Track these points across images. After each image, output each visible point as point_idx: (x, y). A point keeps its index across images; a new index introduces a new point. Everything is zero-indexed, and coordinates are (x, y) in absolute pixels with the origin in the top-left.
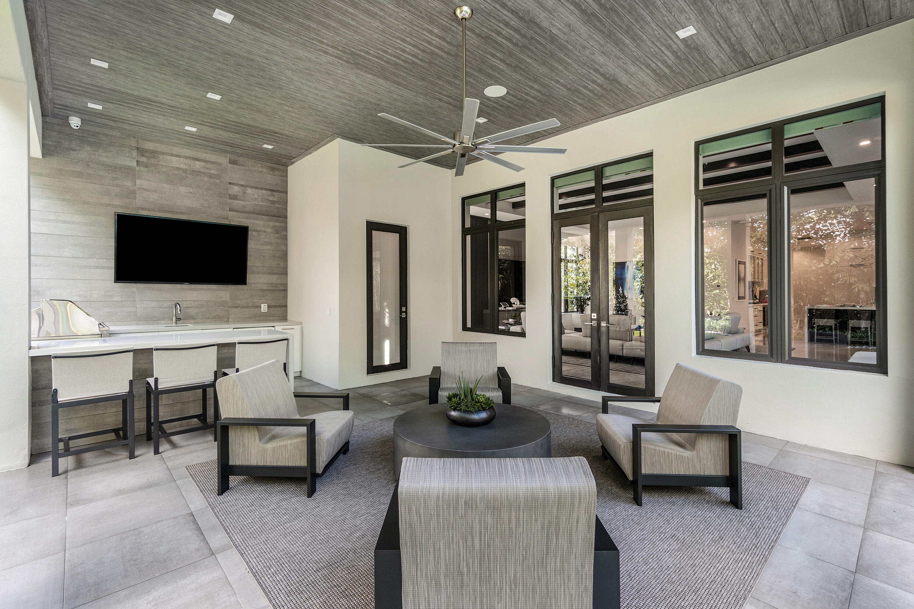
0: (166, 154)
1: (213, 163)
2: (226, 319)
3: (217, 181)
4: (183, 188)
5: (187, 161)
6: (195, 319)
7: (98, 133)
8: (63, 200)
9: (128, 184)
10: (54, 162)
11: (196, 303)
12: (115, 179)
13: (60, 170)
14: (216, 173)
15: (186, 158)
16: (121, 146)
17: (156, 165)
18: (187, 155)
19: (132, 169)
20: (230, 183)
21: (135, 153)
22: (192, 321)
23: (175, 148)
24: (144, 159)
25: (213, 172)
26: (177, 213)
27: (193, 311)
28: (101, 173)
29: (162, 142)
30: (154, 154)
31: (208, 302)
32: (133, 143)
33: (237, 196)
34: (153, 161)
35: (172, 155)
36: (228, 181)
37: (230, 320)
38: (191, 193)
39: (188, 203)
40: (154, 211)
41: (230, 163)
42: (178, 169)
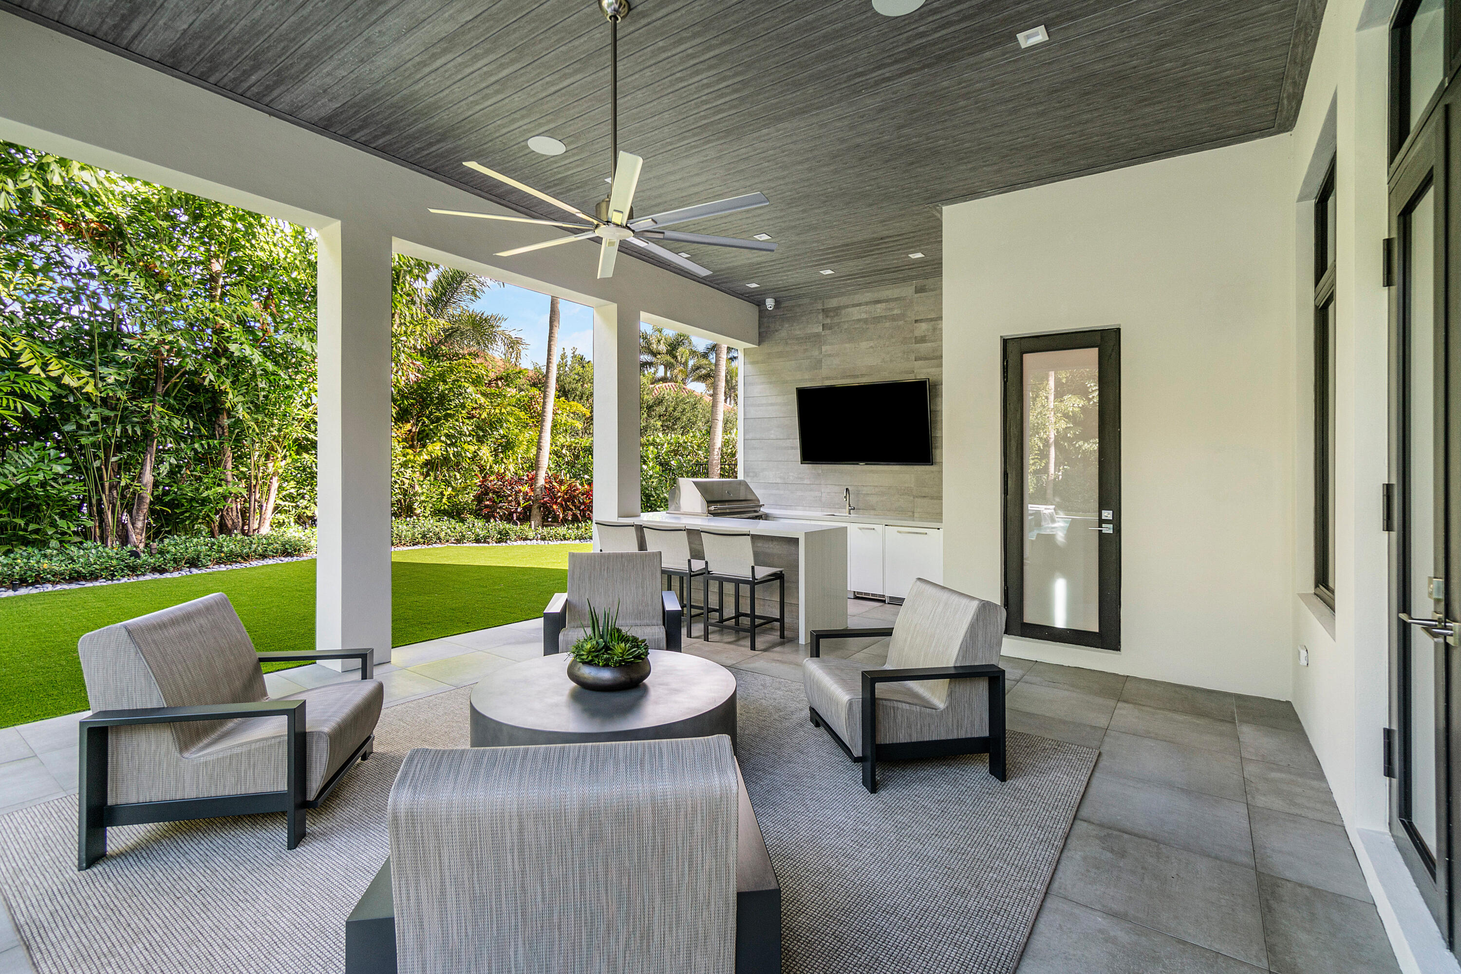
0: (847, 307)
1: (896, 299)
2: (911, 514)
3: (901, 323)
4: (864, 343)
5: (867, 308)
6: (874, 509)
7: (793, 306)
8: (771, 383)
9: (816, 353)
10: (766, 347)
11: (877, 490)
12: (806, 350)
13: (769, 354)
14: (899, 312)
15: (867, 304)
16: (811, 312)
17: (838, 324)
18: (868, 300)
19: (818, 335)
20: (916, 321)
21: (821, 317)
22: (872, 512)
23: (856, 296)
24: (828, 321)
25: (895, 312)
26: (856, 376)
27: (873, 500)
28: (796, 348)
29: (843, 294)
30: (837, 310)
31: (890, 488)
32: (820, 307)
33: (925, 336)
34: (836, 320)
35: (854, 306)
36: (914, 318)
37: (916, 515)
38: (872, 347)
39: (871, 361)
40: (837, 378)
41: (916, 292)
42: (859, 320)
